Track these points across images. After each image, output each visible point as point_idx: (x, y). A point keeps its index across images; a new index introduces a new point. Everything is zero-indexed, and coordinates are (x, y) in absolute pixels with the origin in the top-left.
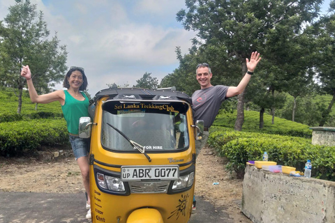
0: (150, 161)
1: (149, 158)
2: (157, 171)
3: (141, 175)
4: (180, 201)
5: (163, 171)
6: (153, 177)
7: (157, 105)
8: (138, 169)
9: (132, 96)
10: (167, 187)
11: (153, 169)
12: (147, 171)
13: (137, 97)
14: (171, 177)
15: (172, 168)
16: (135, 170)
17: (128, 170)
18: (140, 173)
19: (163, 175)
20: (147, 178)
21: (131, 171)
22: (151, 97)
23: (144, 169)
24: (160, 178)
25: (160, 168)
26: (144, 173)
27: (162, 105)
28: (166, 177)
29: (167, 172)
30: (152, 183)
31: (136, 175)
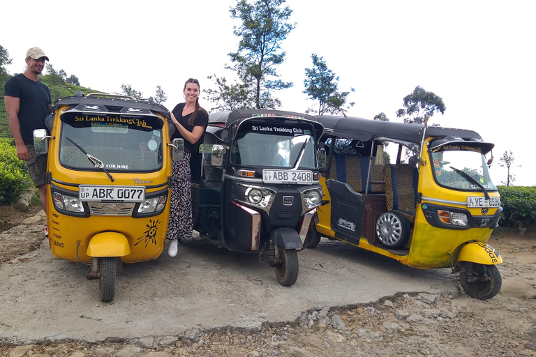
0: (113, 181)
1: (111, 178)
2: (120, 192)
3: (102, 195)
4: (148, 226)
5: (127, 192)
6: (116, 198)
7: (126, 118)
8: (98, 189)
9: (95, 107)
10: (132, 210)
11: (116, 190)
12: (109, 191)
13: (101, 108)
14: (136, 198)
15: (137, 189)
16: (95, 190)
17: (87, 190)
18: (100, 193)
19: (127, 196)
20: (109, 198)
21: (91, 190)
22: (118, 109)
23: (105, 189)
24: (123, 199)
25: (124, 189)
26: (105, 193)
27: (132, 118)
28: (130, 199)
29: (131, 194)
30: (114, 205)
31: (96, 195)
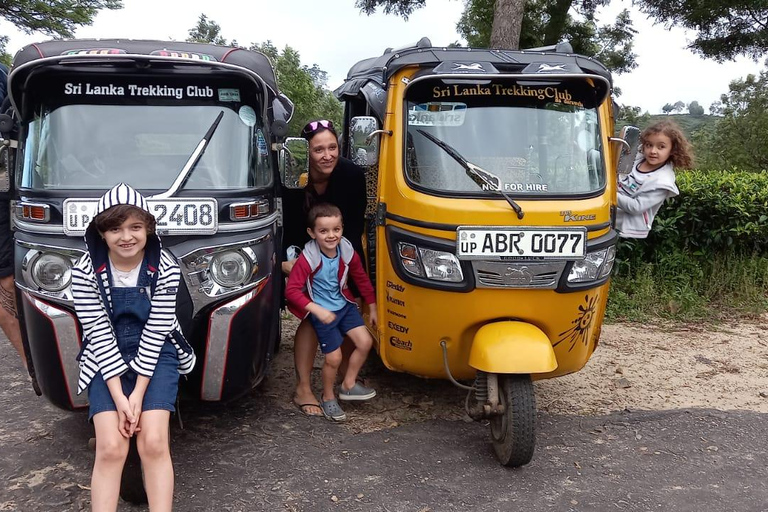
0: (520, 217)
1: (519, 214)
2: (537, 239)
3: (501, 246)
4: (581, 308)
5: (550, 239)
6: (528, 252)
7: (532, 87)
8: (493, 234)
10: (558, 276)
11: (528, 235)
12: (515, 239)
13: (486, 67)
14: (567, 252)
16: (488, 236)
17: (473, 236)
18: (498, 242)
19: (550, 247)
20: (515, 253)
21: (480, 237)
22: (518, 68)
23: (508, 233)
24: (543, 254)
25: (544, 234)
26: (508, 242)
27: (543, 87)
28: (556, 253)
29: (559, 243)
31: (491, 247)
